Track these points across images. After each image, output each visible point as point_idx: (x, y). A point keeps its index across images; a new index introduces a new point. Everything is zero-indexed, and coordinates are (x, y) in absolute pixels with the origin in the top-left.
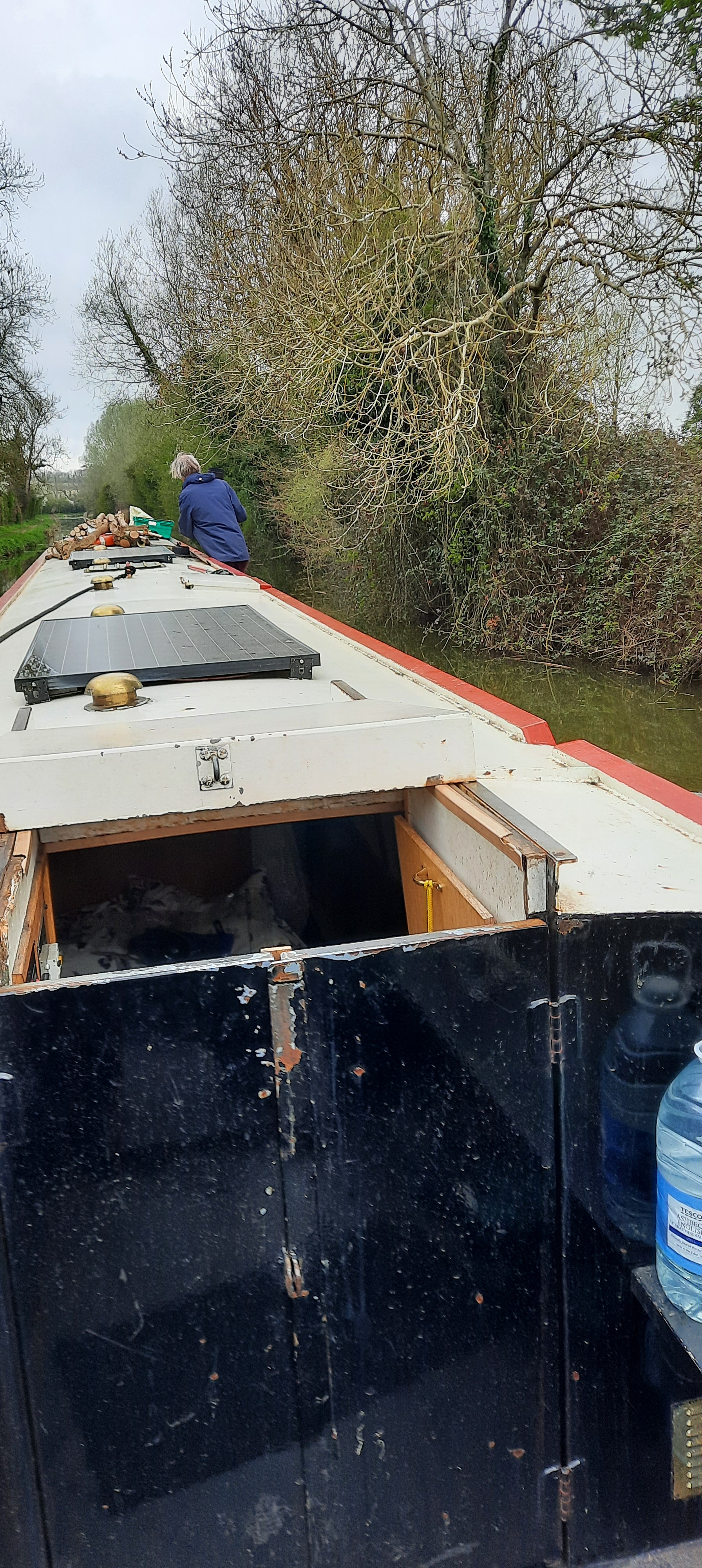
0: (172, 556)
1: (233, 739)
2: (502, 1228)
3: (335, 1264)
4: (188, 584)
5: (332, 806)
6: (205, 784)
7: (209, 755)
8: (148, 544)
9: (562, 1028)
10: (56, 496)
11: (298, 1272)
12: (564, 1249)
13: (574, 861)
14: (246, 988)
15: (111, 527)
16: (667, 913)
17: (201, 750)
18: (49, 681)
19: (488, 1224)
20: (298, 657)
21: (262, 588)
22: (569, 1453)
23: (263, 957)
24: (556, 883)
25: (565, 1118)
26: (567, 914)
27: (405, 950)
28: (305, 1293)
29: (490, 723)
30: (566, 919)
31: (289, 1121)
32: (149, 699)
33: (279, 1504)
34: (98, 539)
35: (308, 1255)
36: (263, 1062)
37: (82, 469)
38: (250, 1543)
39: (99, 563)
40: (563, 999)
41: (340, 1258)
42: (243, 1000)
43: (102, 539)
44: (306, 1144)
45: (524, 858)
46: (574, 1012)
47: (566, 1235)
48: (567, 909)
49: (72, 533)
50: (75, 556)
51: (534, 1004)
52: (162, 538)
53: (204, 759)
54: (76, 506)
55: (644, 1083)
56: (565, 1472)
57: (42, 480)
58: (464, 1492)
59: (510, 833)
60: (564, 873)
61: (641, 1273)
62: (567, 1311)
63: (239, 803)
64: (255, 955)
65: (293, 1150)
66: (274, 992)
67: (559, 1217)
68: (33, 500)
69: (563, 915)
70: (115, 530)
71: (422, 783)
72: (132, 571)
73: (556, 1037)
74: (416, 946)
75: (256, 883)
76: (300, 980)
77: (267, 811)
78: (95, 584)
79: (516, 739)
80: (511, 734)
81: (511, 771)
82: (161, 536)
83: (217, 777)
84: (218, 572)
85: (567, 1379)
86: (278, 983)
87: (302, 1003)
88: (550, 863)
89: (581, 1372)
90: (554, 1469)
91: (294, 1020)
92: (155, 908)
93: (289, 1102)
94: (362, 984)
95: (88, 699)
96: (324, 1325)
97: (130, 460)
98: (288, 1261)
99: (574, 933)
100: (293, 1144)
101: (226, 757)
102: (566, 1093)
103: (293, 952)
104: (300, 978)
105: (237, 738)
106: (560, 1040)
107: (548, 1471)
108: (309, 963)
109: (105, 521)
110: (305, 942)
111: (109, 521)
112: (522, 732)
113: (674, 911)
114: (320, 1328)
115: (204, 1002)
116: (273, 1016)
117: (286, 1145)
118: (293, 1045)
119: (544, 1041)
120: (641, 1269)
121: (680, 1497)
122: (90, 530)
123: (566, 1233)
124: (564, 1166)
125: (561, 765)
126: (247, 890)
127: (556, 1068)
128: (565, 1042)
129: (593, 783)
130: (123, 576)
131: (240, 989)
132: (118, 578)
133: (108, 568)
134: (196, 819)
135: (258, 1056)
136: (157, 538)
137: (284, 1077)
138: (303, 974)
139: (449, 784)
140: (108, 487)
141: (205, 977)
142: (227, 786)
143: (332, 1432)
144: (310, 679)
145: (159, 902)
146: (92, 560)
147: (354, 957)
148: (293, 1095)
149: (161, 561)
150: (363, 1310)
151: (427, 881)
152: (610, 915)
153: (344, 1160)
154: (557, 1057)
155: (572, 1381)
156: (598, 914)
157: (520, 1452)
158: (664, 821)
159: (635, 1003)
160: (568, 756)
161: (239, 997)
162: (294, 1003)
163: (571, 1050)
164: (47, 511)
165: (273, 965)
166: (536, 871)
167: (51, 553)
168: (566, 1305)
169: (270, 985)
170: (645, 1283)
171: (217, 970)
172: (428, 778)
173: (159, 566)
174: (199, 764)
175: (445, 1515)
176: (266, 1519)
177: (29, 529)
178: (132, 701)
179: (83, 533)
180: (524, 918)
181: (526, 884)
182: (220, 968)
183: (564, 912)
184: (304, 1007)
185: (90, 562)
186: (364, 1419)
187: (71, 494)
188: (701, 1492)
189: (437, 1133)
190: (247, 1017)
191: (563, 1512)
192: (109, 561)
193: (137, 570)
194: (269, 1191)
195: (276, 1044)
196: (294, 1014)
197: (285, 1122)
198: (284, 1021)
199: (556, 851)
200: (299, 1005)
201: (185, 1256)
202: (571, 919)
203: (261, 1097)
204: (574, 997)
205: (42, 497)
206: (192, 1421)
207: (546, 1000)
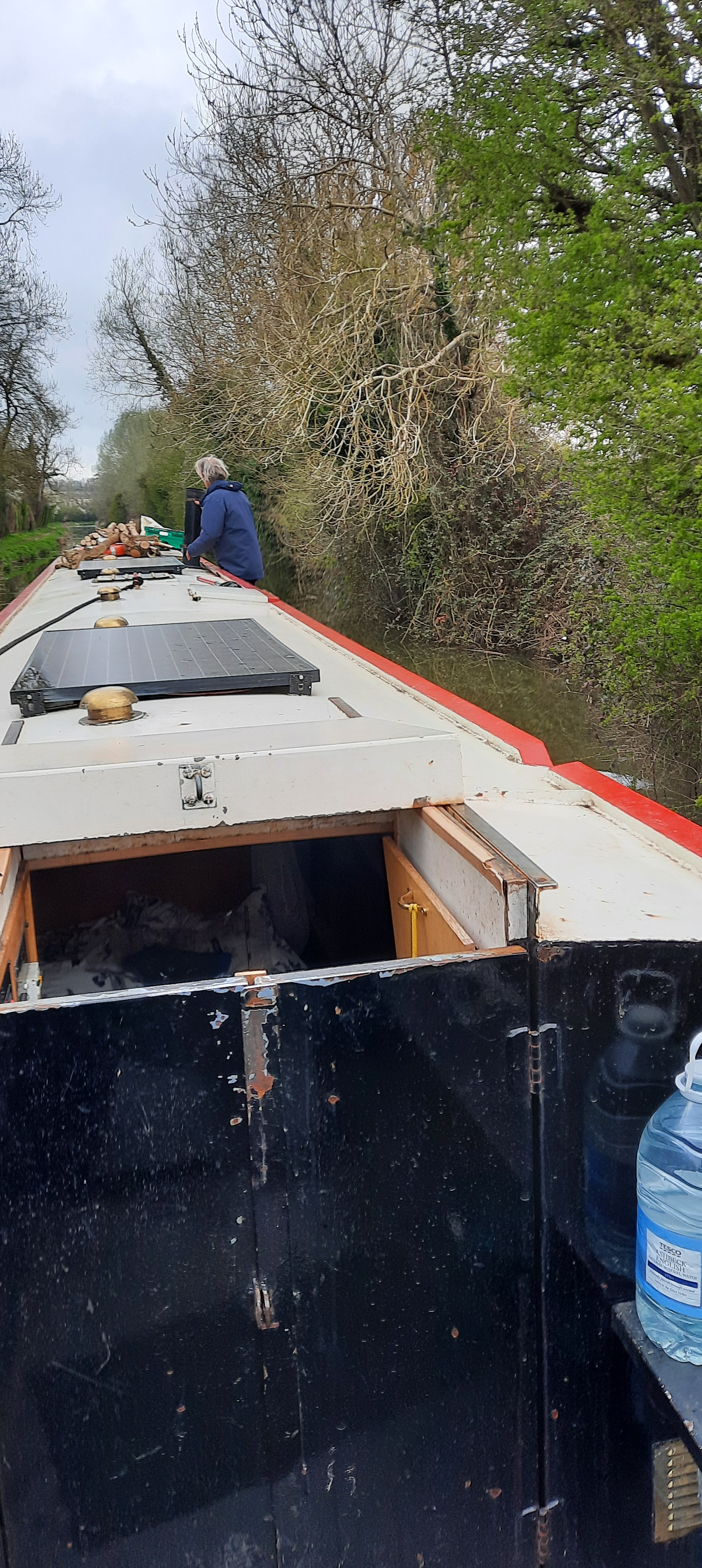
0: (181, 567)
1: (218, 757)
2: (478, 1261)
3: (306, 1296)
4: (195, 596)
5: (321, 826)
6: (188, 803)
7: (192, 774)
8: (159, 555)
9: (542, 1058)
10: (68, 504)
11: (267, 1304)
12: (543, 1283)
13: (555, 887)
14: (218, 1013)
15: (122, 536)
16: (650, 941)
17: (185, 768)
18: (45, 694)
19: (465, 1257)
20: (298, 672)
21: (270, 601)
22: (547, 1493)
23: (236, 982)
24: (536, 909)
25: (545, 1150)
26: (548, 941)
27: (382, 976)
28: (275, 1325)
29: (488, 743)
30: (547, 946)
31: (260, 1149)
32: (145, 713)
33: (249, 1543)
34: (108, 549)
35: (278, 1287)
36: (235, 1089)
37: (95, 477)
39: (107, 573)
40: (543, 1028)
41: (312, 1290)
42: (215, 1025)
43: (113, 549)
44: (278, 1172)
45: (505, 884)
46: (555, 1042)
47: (546, 1267)
48: (548, 936)
49: (83, 542)
50: (84, 566)
51: (514, 1033)
52: (173, 549)
53: (187, 777)
54: (88, 515)
55: (627, 1115)
56: (543, 1513)
57: (55, 488)
58: (439, 1533)
59: (493, 857)
60: (545, 899)
61: (621, 1309)
62: (546, 1347)
63: (223, 822)
64: (228, 979)
65: (265, 1179)
66: (247, 1017)
67: (538, 1251)
68: (46, 508)
69: (544, 942)
70: (125, 540)
71: (409, 804)
72: (140, 581)
73: (536, 1066)
74: (393, 972)
75: (255, 901)
76: (274, 1006)
77: (256, 830)
78: (102, 595)
79: (513, 760)
80: (508, 755)
81: (503, 793)
82: (171, 547)
83: (200, 797)
84: (227, 584)
85: (546, 1416)
87: (276, 1030)
88: (531, 889)
89: (560, 1411)
90: (532, 1509)
91: (266, 1046)
92: (153, 925)
93: (261, 1130)
94: (338, 1011)
95: (83, 713)
96: (295, 1358)
97: (142, 470)
98: (258, 1291)
99: (555, 960)
100: (265, 1173)
101: (210, 776)
102: (545, 1124)
103: (268, 977)
104: (273, 1004)
105: (221, 757)
106: (540, 1070)
107: (525, 1512)
108: (283, 988)
109: (116, 530)
111: (121, 531)
112: (518, 753)
113: (657, 939)
114: (291, 1361)
115: (175, 1027)
116: (246, 1043)
117: (259, 1174)
118: (266, 1071)
119: (523, 1071)
120: (621, 1304)
121: (661, 1540)
122: (101, 540)
123: (545, 1266)
124: (543, 1198)
125: (555, 787)
126: (246, 908)
127: (535, 1098)
128: (544, 1071)
129: (587, 807)
130: (131, 587)
131: (212, 1014)
132: (125, 589)
133: (116, 579)
134: (183, 837)
135: (230, 1082)
136: (168, 549)
137: (256, 1104)
138: (277, 999)
139: (437, 806)
140: (120, 496)
141: (177, 1001)
142: (211, 805)
143: (302, 1468)
144: (310, 695)
145: (157, 919)
146: (100, 570)
147: (329, 983)
148: (265, 1123)
149: (170, 572)
150: (335, 1343)
151: (412, 905)
152: (591, 943)
153: (318, 1190)
154: (536, 1087)
155: (551, 1420)
156: (579, 941)
157: (496, 1493)
158: (655, 846)
159: (618, 1033)
160: (562, 778)
161: (212, 1022)
162: (267, 1029)
163: (551, 1081)
164: (59, 519)
165: (246, 990)
166: (517, 897)
167: (61, 563)
168: (545, 1341)
169: (242, 1010)
170: (625, 1319)
171: (189, 994)
172: (415, 800)
173: (168, 578)
174: (182, 782)
175: (420, 1557)
176: (235, 1558)
177: (42, 537)
178: (130, 715)
179: (94, 542)
180: (505, 945)
181: (507, 910)
182: (192, 992)
183: (545, 939)
184: (277, 1033)
185: (98, 573)
186: (335, 1455)
187: (83, 503)
188: (683, 1534)
189: (412, 1163)
190: (219, 1043)
191: (541, 1554)
192: (118, 571)
193: (145, 581)
194: (239, 1220)
195: (248, 1070)
196: (267, 1040)
197: (257, 1150)
198: (257, 1048)
199: (538, 877)
200: (272, 1031)
201: (154, 1285)
202: (551, 946)
203: (232, 1124)
204: (554, 1026)
205: (55, 506)
206: (159, 1452)
207: (525, 1029)
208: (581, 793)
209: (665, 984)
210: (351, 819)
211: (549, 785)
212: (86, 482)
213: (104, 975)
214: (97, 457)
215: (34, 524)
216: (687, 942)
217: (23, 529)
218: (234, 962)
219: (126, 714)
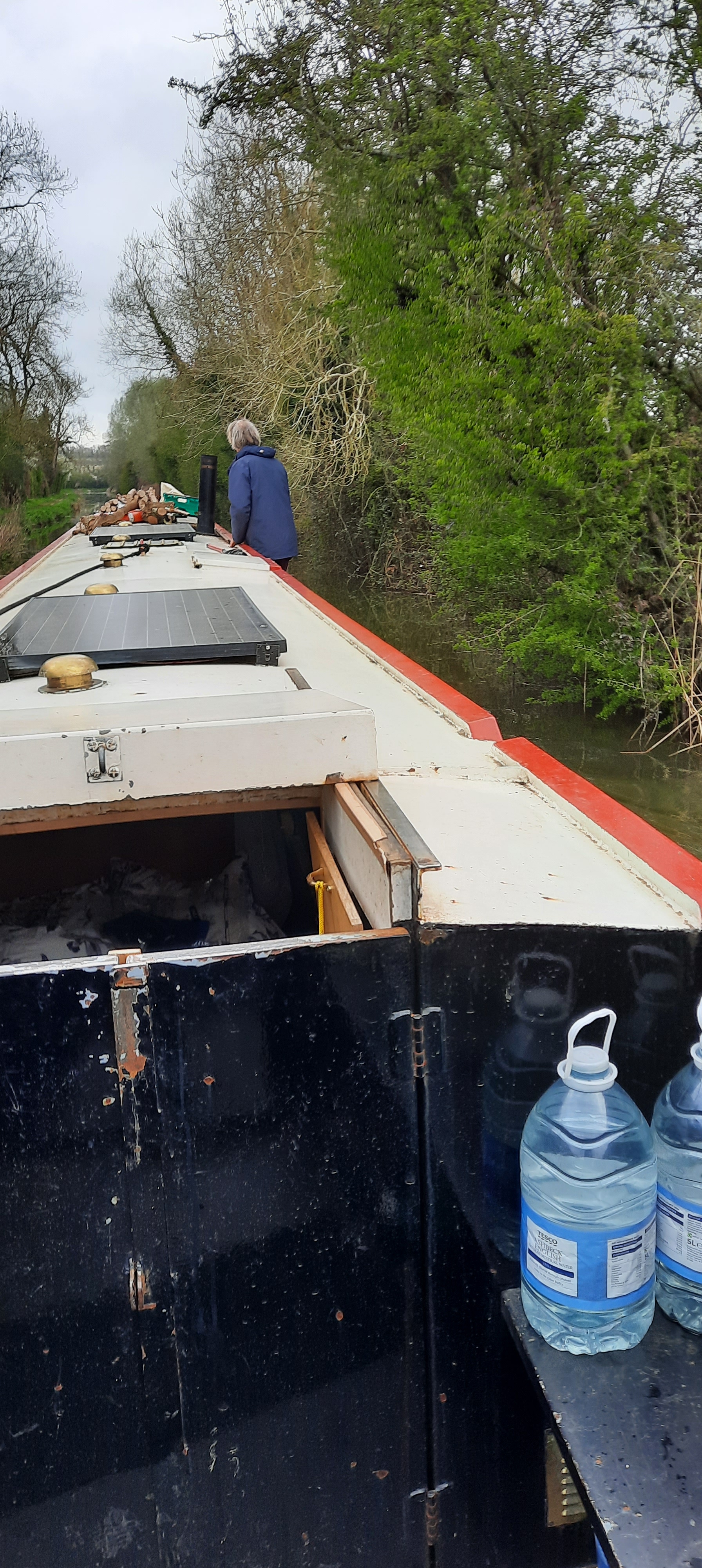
0: (193, 534)
1: (124, 730)
2: (362, 1244)
3: (184, 1277)
4: (197, 563)
5: (251, 799)
6: (92, 775)
7: (97, 747)
8: (175, 522)
9: (426, 1041)
10: (80, 471)
11: (142, 1284)
12: (429, 1268)
13: (437, 868)
14: (88, 992)
15: (140, 502)
16: (536, 925)
17: (90, 741)
18: (9, 661)
19: (348, 1240)
20: (265, 643)
21: (271, 569)
22: (436, 1474)
23: (108, 961)
24: (419, 890)
25: (431, 1134)
26: (429, 923)
27: (257, 956)
28: (152, 1305)
29: (444, 716)
30: (429, 929)
31: (133, 1130)
32: (105, 682)
33: (127, 1519)
34: (126, 515)
35: (155, 1268)
36: (107, 1069)
37: (106, 444)
38: (99, 1555)
39: (118, 539)
40: (425, 1012)
41: (190, 1271)
42: (84, 1004)
43: (131, 515)
44: (152, 1153)
45: (389, 864)
46: (438, 1026)
47: (432, 1252)
48: (432, 918)
49: (103, 508)
50: (98, 532)
51: (396, 1015)
52: (189, 515)
53: (91, 750)
54: (99, 481)
56: (431, 1496)
57: (69, 455)
58: (324, 1512)
59: (386, 836)
60: (427, 879)
61: (508, 1295)
62: (433, 1331)
63: (129, 796)
64: (99, 958)
65: (139, 1159)
66: (117, 996)
67: (423, 1236)
68: (59, 475)
69: (425, 925)
70: (143, 507)
71: (320, 780)
72: (147, 548)
73: (418, 1050)
74: (269, 953)
75: (236, 869)
76: (145, 986)
77: (184, 803)
78: (105, 561)
79: (462, 734)
80: (460, 729)
81: (437, 769)
82: (187, 513)
83: (103, 770)
85: (434, 1399)
86: (121, 988)
87: (147, 1009)
88: (414, 870)
89: (447, 1394)
90: (420, 1491)
91: (137, 1026)
92: (135, 891)
93: (133, 1110)
94: (212, 992)
95: (43, 681)
96: (173, 1339)
97: (153, 438)
98: (132, 1271)
99: (438, 943)
100: (138, 1154)
101: (115, 749)
102: (431, 1108)
103: (141, 956)
104: (144, 983)
105: (127, 730)
106: (423, 1053)
107: (412, 1494)
108: (154, 969)
109: (136, 496)
110: (282, 929)
111: (140, 498)
112: (468, 727)
113: (545, 923)
115: (43, 1005)
116: (117, 1023)
117: (132, 1154)
118: (137, 1051)
119: (406, 1054)
120: (511, 1290)
121: (555, 1525)
122: (120, 506)
123: (431, 1250)
124: (429, 1181)
125: (497, 762)
126: (226, 876)
127: (419, 1082)
128: (428, 1055)
129: (522, 784)
130: (137, 554)
131: (81, 992)
132: (131, 555)
133: (125, 545)
135: (101, 1062)
136: (186, 516)
137: (128, 1085)
138: (148, 979)
139: (350, 782)
140: (131, 463)
141: (44, 979)
142: (116, 779)
143: (183, 1448)
144: (277, 665)
145: (139, 886)
146: (112, 537)
147: (202, 963)
148: (138, 1103)
149: (180, 539)
150: (215, 1323)
151: (318, 882)
152: (476, 926)
153: (194, 1170)
154: (419, 1071)
155: (440, 1403)
156: (463, 924)
157: (383, 1474)
160: (504, 754)
161: (81, 1001)
162: (138, 1009)
163: (435, 1065)
164: (71, 485)
165: (114, 969)
166: (401, 877)
167: (79, 529)
168: (432, 1325)
169: (112, 990)
170: (512, 1305)
171: (57, 973)
172: (327, 776)
173: (177, 545)
174: (86, 755)
175: (305, 1536)
176: (115, 1533)
177: (57, 503)
178: (88, 683)
179: (114, 508)
180: (390, 926)
181: (391, 891)
182: (60, 971)
183: (427, 921)
184: (148, 1013)
185: (110, 539)
186: (218, 1434)
187: (95, 470)
188: (577, 1520)
189: (293, 1146)
190: (89, 1022)
191: (430, 1536)
192: (130, 538)
193: (151, 548)
194: (114, 1201)
195: (120, 1051)
196: (138, 1020)
197: (130, 1131)
198: (128, 1027)
199: (422, 858)
200: (143, 1011)
201: (27, 1265)
202: (434, 928)
203: (105, 1104)
204: (438, 1009)
205: (68, 473)
206: (36, 1431)
207: (408, 1012)
208: (518, 770)
209: (553, 969)
210: (280, 793)
211: (492, 761)
212: (97, 449)
213: (79, 941)
215: (48, 490)
216: (576, 926)
217: (36, 494)
218: (212, 932)
219: (85, 683)
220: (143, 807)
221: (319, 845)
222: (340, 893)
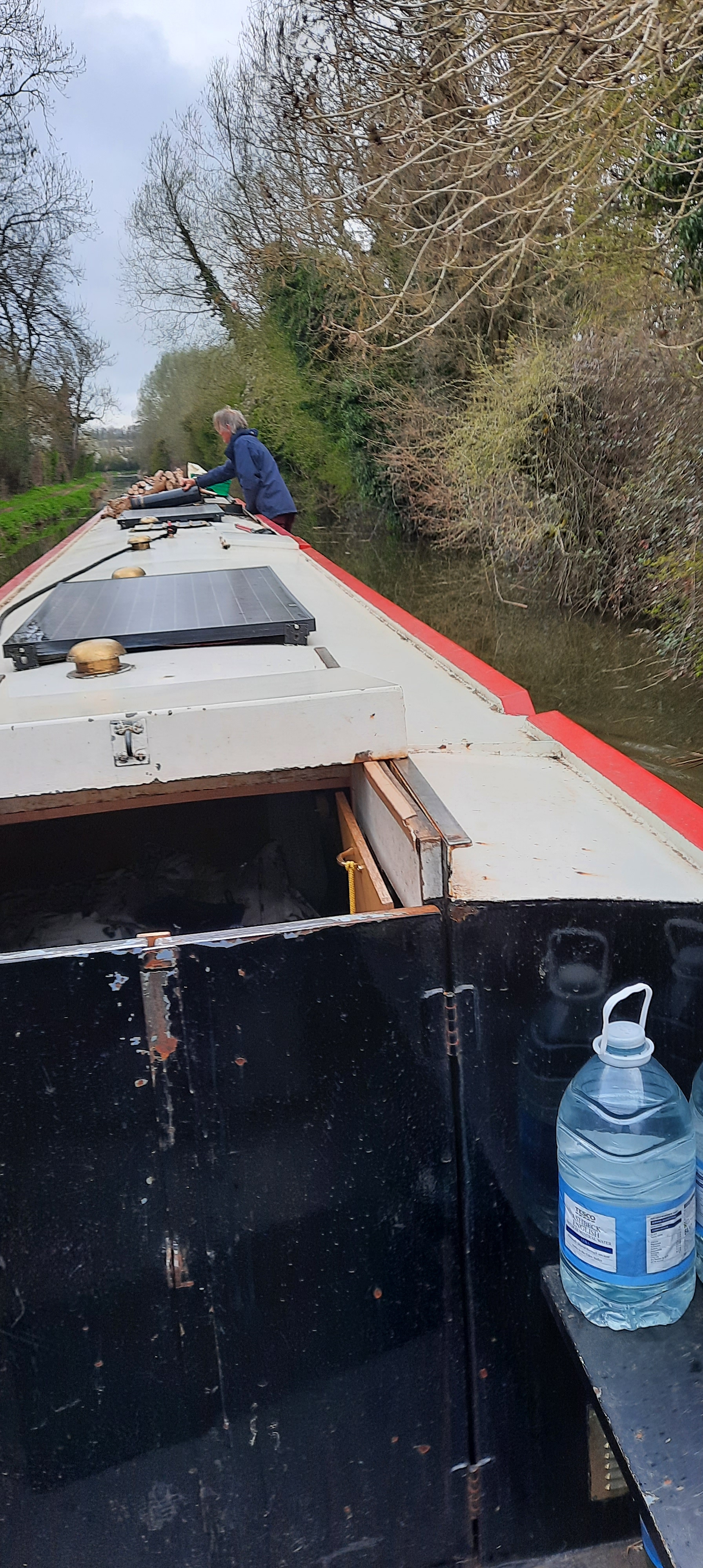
0: (221, 515)
1: (150, 713)
2: (399, 1222)
3: (220, 1255)
4: (225, 544)
5: (281, 780)
6: (120, 759)
7: (123, 730)
8: (203, 503)
9: (459, 1019)
10: (109, 452)
11: (176, 1264)
12: (468, 1244)
13: (467, 845)
14: (118, 975)
15: (168, 484)
16: (570, 900)
17: (116, 724)
18: (39, 646)
19: (385, 1218)
20: (293, 622)
21: (301, 547)
22: (478, 1448)
23: (137, 944)
24: (449, 867)
25: (465, 1111)
26: (462, 901)
27: (286, 937)
28: (190, 1284)
30: (460, 906)
31: (166, 1111)
32: (133, 666)
33: (172, 1492)
35: (191, 1247)
36: (138, 1051)
37: (136, 424)
38: (144, 1529)
39: (146, 522)
40: (458, 990)
41: (227, 1250)
44: (186, 1134)
45: (418, 841)
46: (471, 1004)
47: (471, 1228)
48: (462, 895)
49: (130, 491)
50: (128, 515)
51: (428, 994)
53: (118, 733)
54: (129, 463)
55: (550, 1077)
56: (473, 1469)
58: (366, 1486)
59: (416, 814)
60: (458, 856)
61: (547, 1271)
62: (472, 1308)
63: (156, 779)
64: (129, 940)
65: (172, 1140)
66: (146, 979)
67: (461, 1212)
68: (83, 456)
69: (457, 902)
71: (349, 759)
72: (174, 530)
73: (451, 1028)
74: (299, 933)
75: (270, 852)
76: (175, 968)
78: (133, 544)
79: (496, 710)
80: (492, 705)
81: (468, 745)
83: (130, 753)
84: (261, 532)
85: (475, 1375)
86: (149, 970)
88: (444, 847)
89: (489, 1370)
90: (462, 1466)
91: (168, 1008)
92: (170, 876)
93: (166, 1092)
94: (241, 973)
95: (71, 667)
96: (211, 1316)
97: (185, 413)
98: (169, 1251)
99: (469, 921)
100: (172, 1134)
101: (142, 732)
102: (465, 1086)
103: (170, 938)
104: (174, 965)
105: (154, 712)
106: (456, 1031)
107: (455, 1468)
108: (184, 950)
109: (164, 478)
111: (168, 479)
112: (500, 702)
113: (578, 897)
114: (208, 1319)
115: (74, 988)
116: (147, 1004)
117: (165, 1135)
118: (168, 1033)
119: (439, 1032)
120: (550, 1267)
121: (599, 1499)
122: (148, 488)
123: (468, 1227)
124: (465, 1159)
125: (530, 737)
126: (261, 859)
127: (453, 1060)
128: (462, 1033)
129: (555, 758)
130: (165, 536)
131: (111, 975)
132: (159, 538)
133: (153, 528)
135: (132, 1044)
137: (160, 1066)
138: (177, 961)
139: (379, 761)
140: (163, 442)
142: (143, 762)
143: (223, 1422)
144: (306, 645)
146: (139, 519)
147: (232, 945)
148: (169, 1084)
149: (208, 520)
150: (252, 1301)
151: (348, 862)
152: (508, 902)
153: (228, 1150)
154: (453, 1049)
155: (479, 1379)
156: (495, 900)
157: (425, 1449)
159: (549, 995)
160: (539, 728)
161: (110, 984)
162: (168, 991)
163: (469, 1043)
164: (100, 468)
165: (144, 952)
166: (431, 854)
167: (106, 512)
168: (471, 1302)
169: (142, 972)
170: (551, 1282)
171: (87, 956)
172: (357, 755)
173: (205, 526)
174: (113, 738)
175: (347, 1509)
176: (160, 1506)
178: (117, 667)
179: (141, 491)
180: (421, 904)
181: (421, 868)
182: (90, 954)
183: (458, 899)
184: (179, 995)
185: (137, 522)
186: (257, 1411)
187: (125, 452)
188: (620, 1493)
189: (326, 1125)
190: (119, 1004)
191: (473, 1510)
192: (157, 520)
193: (178, 530)
194: (149, 1181)
195: (151, 1032)
196: (168, 1002)
197: (163, 1112)
198: (159, 1010)
199: (452, 835)
200: (173, 993)
201: (64, 1244)
202: (465, 905)
203: (137, 1086)
204: (471, 987)
205: (94, 454)
206: (78, 1406)
207: (440, 990)
208: (552, 745)
210: (310, 774)
211: (525, 735)
212: (126, 429)
213: (115, 927)
214: (137, 401)
215: (67, 475)
216: (611, 901)
217: (53, 481)
218: (247, 913)
219: (113, 667)
220: (172, 791)
221: (349, 824)
222: (370, 872)
